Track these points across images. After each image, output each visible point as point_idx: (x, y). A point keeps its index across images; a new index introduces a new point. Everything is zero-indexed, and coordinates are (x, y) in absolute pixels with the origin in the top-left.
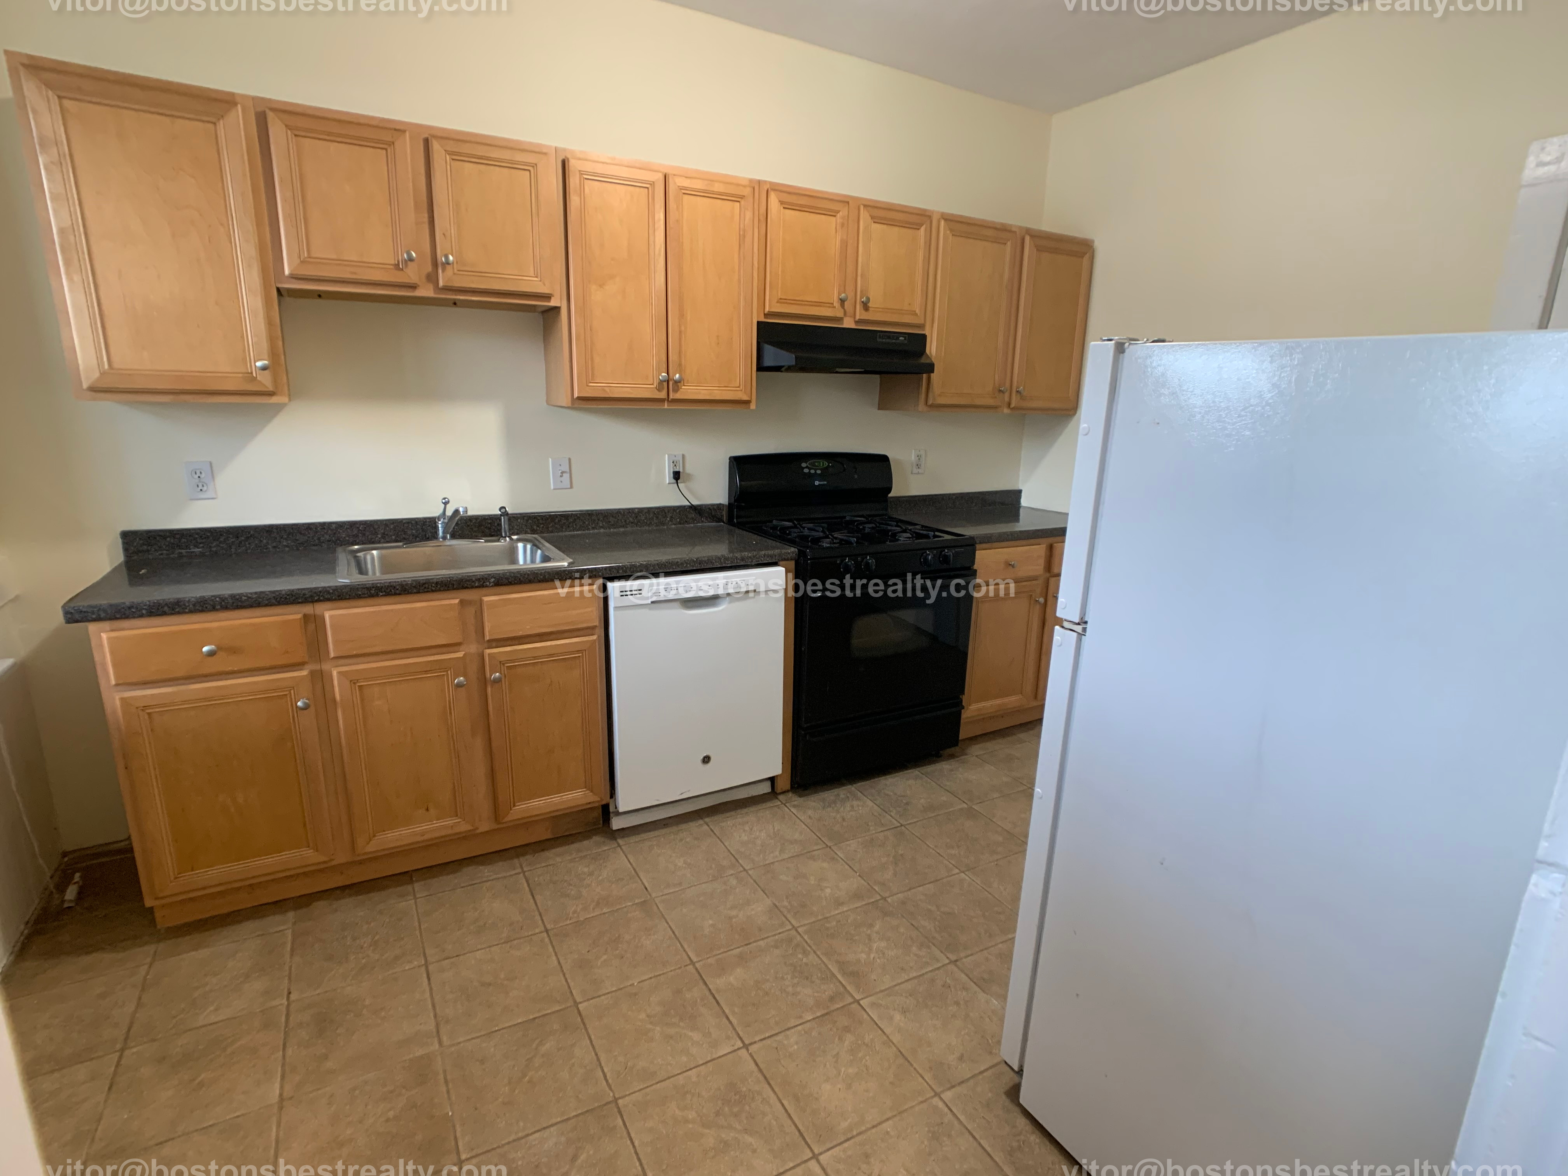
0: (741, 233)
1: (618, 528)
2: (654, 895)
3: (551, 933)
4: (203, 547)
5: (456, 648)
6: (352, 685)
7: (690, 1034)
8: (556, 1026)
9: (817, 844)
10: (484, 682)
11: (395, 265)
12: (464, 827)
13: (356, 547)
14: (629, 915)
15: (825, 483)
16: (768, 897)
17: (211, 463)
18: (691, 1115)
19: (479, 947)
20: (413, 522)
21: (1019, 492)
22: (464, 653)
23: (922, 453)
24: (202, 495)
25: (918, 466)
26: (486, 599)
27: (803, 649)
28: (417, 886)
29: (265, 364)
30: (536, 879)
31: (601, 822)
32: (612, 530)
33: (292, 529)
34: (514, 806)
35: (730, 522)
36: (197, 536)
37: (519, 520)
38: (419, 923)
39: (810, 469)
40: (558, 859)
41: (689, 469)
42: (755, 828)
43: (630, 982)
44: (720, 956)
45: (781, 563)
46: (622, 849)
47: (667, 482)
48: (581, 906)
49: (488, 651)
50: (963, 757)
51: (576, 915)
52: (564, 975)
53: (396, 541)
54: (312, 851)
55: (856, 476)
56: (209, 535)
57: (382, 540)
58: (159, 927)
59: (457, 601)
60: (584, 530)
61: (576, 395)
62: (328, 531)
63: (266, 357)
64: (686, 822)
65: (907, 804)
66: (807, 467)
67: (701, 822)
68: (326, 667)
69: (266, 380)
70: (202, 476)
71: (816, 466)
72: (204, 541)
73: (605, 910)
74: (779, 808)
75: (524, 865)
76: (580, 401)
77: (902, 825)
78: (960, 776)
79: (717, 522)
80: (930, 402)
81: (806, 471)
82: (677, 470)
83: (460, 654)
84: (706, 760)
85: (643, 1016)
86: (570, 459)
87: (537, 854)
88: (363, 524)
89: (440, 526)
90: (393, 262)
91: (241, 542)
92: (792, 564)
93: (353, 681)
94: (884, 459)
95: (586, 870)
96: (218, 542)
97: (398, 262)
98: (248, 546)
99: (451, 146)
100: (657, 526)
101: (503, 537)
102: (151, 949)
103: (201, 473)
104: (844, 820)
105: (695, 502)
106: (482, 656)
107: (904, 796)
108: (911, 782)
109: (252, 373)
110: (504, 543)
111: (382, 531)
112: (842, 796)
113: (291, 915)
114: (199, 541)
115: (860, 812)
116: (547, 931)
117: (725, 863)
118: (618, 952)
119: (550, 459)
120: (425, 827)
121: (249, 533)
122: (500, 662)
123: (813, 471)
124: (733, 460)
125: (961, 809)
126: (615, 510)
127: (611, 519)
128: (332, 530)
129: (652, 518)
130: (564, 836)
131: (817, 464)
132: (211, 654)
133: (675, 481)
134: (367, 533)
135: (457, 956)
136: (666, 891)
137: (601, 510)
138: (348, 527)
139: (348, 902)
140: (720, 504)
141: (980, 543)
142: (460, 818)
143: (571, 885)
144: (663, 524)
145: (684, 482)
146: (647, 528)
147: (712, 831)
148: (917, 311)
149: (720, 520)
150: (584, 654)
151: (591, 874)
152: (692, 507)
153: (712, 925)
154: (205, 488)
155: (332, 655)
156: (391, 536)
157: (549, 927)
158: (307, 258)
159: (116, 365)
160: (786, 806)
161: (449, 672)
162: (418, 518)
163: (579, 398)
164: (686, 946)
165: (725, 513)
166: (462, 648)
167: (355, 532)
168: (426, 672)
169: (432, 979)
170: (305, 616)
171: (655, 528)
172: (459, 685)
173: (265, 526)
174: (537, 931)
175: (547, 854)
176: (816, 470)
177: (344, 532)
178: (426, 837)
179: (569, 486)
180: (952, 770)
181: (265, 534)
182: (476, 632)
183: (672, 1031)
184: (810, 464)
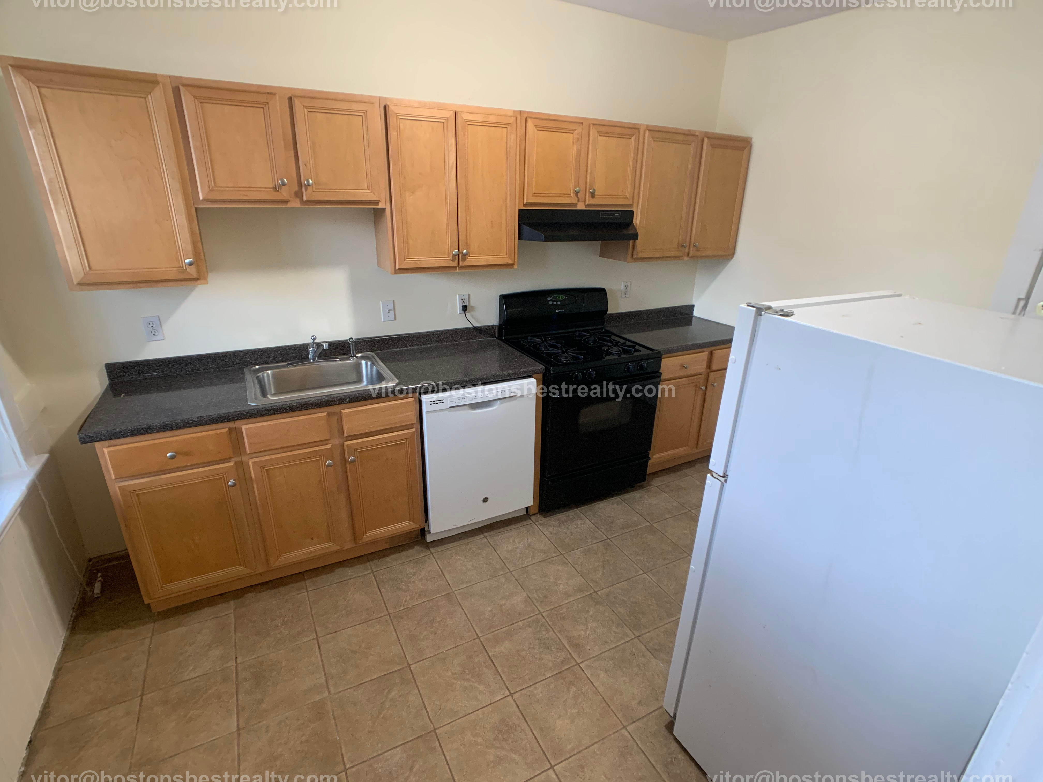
0: (508, 149)
1: (427, 345)
2: (454, 589)
3: (392, 616)
4: (158, 372)
5: (326, 442)
6: (262, 469)
7: (478, 686)
8: (397, 681)
9: (555, 552)
10: (344, 461)
11: (273, 188)
12: (336, 548)
13: (257, 367)
14: (439, 604)
15: (563, 310)
16: (524, 591)
17: (159, 317)
18: (480, 740)
19: (349, 626)
20: (293, 348)
21: (692, 307)
22: (331, 445)
23: (629, 284)
24: (154, 338)
25: (625, 293)
26: (344, 411)
27: (547, 429)
28: (308, 582)
29: (191, 261)
30: (381, 577)
31: (420, 536)
32: (422, 346)
33: (215, 357)
34: (366, 533)
35: (500, 338)
36: (154, 365)
37: (362, 343)
38: (311, 609)
39: (553, 301)
40: (394, 563)
41: (472, 304)
42: (516, 541)
43: (442, 651)
44: (495, 633)
45: (534, 375)
46: (433, 556)
47: (458, 313)
48: (409, 597)
49: (347, 443)
50: (648, 487)
51: (406, 603)
52: (401, 645)
53: (283, 361)
54: (243, 567)
55: (584, 305)
56: (161, 363)
57: (273, 361)
58: (153, 611)
59: (325, 414)
60: (404, 348)
61: (397, 267)
62: (238, 358)
63: (192, 256)
64: (473, 536)
65: (612, 523)
66: (551, 300)
67: (482, 536)
68: (244, 458)
69: (192, 271)
70: (154, 326)
71: (557, 299)
72: (158, 368)
73: (424, 600)
74: (531, 526)
75: (373, 568)
76: (400, 271)
77: (608, 538)
78: (646, 502)
79: (491, 337)
80: (635, 257)
81: (551, 303)
82: (465, 305)
83: (329, 446)
84: (485, 500)
85: (449, 674)
86: (394, 301)
87: (381, 559)
88: (260, 352)
89: (310, 352)
90: (271, 186)
91: (182, 368)
92: (541, 376)
93: (262, 467)
94: (603, 290)
95: (411, 571)
96: (168, 368)
97: (275, 185)
98: (187, 369)
99: (307, 102)
100: (452, 342)
101: (351, 356)
102: (150, 626)
103: (153, 324)
104: (572, 535)
105: (476, 325)
106: (343, 446)
107: (610, 517)
108: (615, 506)
109: (183, 267)
110: (352, 361)
111: (273, 355)
112: (571, 517)
113: (232, 603)
114: (156, 368)
115: (582, 528)
116: (389, 614)
117: (498, 566)
118: (433, 629)
119: (381, 302)
120: (310, 549)
121: (187, 361)
122: (354, 449)
123: (555, 303)
124: (502, 297)
125: (646, 527)
126: (424, 332)
127: (422, 339)
128: (241, 356)
129: (448, 338)
130: (397, 546)
131: (558, 298)
132: (173, 457)
133: (463, 312)
134: (263, 357)
135: (335, 632)
136: (462, 587)
137: (415, 333)
138: (251, 354)
139: (266, 595)
140: (493, 325)
141: (665, 354)
142: (333, 543)
143: (402, 582)
144: (456, 341)
145: (469, 312)
146: (445, 344)
147: (489, 542)
148: (628, 196)
149: (493, 336)
150: (407, 440)
151: (414, 574)
152: (475, 328)
153: (491, 611)
154: (156, 334)
155: (248, 452)
156: (279, 358)
157: (391, 611)
158: (214, 187)
159: (93, 267)
160: (535, 524)
161: (322, 457)
162: (295, 345)
163: (399, 269)
164: (474, 626)
165: (496, 331)
166: (329, 442)
167: (256, 357)
168: (308, 458)
169: (321, 648)
170: (229, 429)
171: (450, 344)
172: (329, 466)
173: (197, 355)
174: (383, 614)
175: (387, 559)
176: (557, 302)
177: (248, 357)
178: (312, 555)
179: (394, 319)
180: (641, 497)
181: (198, 361)
182: (338, 431)
183: (467, 684)
184: (553, 298)
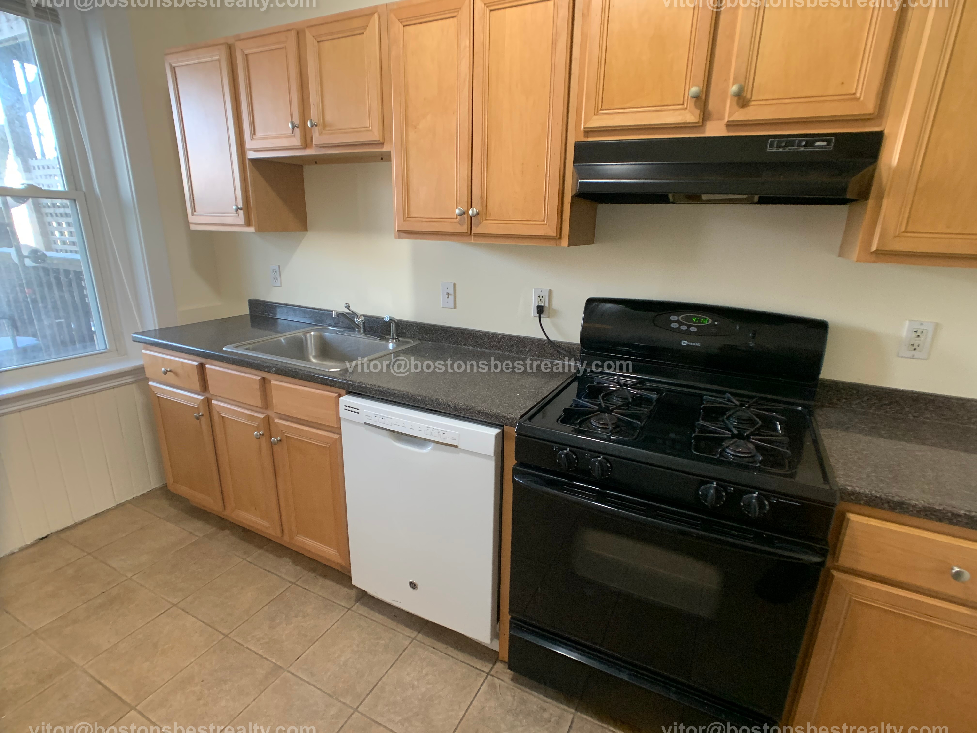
1: (484, 348)
2: (290, 668)
5: (262, 410)
6: (218, 414)
17: (279, 267)
22: (265, 415)
23: (928, 328)
24: (276, 284)
25: (915, 347)
26: (273, 382)
28: (258, 552)
29: (237, 207)
32: (478, 349)
34: (297, 535)
39: (681, 324)
41: (553, 305)
46: (346, 613)
47: (531, 315)
59: (259, 378)
60: (456, 344)
61: (396, 229)
64: (407, 626)
66: (677, 321)
67: (414, 634)
68: (209, 396)
71: (692, 322)
73: (260, 651)
75: (301, 579)
76: (400, 234)
80: (874, 248)
81: (674, 326)
82: (542, 304)
83: (262, 416)
84: (413, 586)
90: (290, 131)
92: (513, 432)
93: (218, 411)
99: (319, 30)
105: (554, 338)
106: (272, 421)
116: (226, 636)
120: (255, 519)
122: (281, 430)
123: (684, 328)
124: (590, 301)
127: (479, 340)
129: (513, 346)
131: (694, 319)
133: (538, 315)
140: (572, 343)
141: (858, 503)
142: (270, 525)
145: (547, 317)
147: (407, 648)
148: (859, 94)
150: (330, 446)
152: (549, 342)
154: (277, 281)
155: (211, 392)
157: (232, 634)
160: (486, 678)
161: (257, 425)
163: (398, 231)
165: (580, 355)
166: (265, 411)
168: (247, 420)
169: (160, 616)
170: (201, 364)
172: (257, 437)
174: (225, 631)
176: (688, 326)
179: (453, 307)
184: (682, 318)
